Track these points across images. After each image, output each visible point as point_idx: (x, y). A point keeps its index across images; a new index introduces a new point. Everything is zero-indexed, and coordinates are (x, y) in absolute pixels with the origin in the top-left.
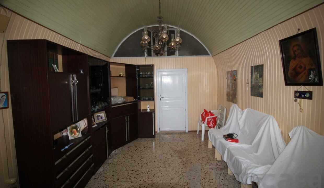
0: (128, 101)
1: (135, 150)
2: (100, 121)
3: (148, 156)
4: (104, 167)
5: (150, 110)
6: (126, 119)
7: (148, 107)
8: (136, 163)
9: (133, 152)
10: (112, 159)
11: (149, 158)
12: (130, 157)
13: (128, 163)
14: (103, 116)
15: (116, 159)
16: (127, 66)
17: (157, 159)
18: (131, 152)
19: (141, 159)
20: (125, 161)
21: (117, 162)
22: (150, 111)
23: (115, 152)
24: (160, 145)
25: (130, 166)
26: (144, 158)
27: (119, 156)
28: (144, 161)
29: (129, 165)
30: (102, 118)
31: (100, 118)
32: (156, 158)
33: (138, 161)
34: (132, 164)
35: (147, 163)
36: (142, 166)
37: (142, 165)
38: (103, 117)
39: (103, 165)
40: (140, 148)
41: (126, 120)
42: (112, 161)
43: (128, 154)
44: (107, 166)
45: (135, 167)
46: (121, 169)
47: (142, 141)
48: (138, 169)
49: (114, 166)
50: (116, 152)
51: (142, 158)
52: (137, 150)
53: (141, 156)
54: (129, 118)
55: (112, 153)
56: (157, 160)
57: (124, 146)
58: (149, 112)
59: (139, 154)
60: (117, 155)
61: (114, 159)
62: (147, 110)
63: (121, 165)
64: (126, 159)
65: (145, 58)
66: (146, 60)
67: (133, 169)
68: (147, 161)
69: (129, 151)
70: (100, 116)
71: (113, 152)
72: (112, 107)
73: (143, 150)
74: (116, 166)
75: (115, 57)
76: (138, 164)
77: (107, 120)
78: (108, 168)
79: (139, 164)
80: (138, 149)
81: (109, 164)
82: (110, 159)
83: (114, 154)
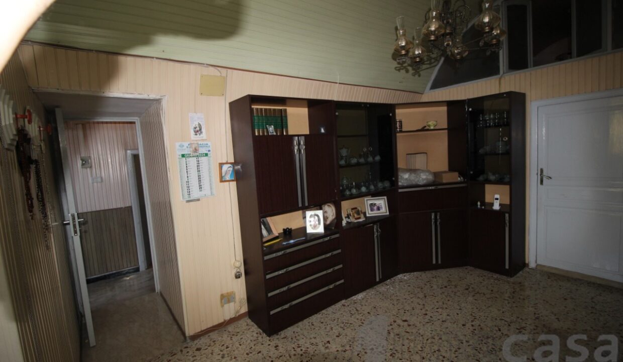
0: (444, 181)
1: (443, 287)
2: (375, 213)
3: (459, 308)
4: (367, 294)
5: (500, 205)
6: (433, 217)
7: (497, 199)
8: (423, 310)
9: (434, 290)
10: (388, 287)
11: (458, 314)
12: (421, 295)
13: (409, 304)
14: (381, 206)
15: (395, 290)
16: (451, 104)
17: (473, 323)
18: (432, 287)
19: (437, 308)
20: (406, 299)
21: (393, 294)
22: (500, 209)
23: (403, 277)
24: (509, 297)
25: (408, 311)
26: (446, 308)
27: (404, 286)
28: (441, 314)
29: (408, 307)
30: (379, 209)
31: (375, 208)
32: (472, 321)
33: (429, 310)
34: (413, 309)
35: (443, 321)
36: (428, 321)
37: (432, 319)
38: (382, 208)
39: (368, 291)
40: (456, 286)
41: (433, 221)
42: (386, 290)
43: (422, 289)
44: (372, 294)
45: (415, 318)
46: (388, 309)
47: (471, 275)
48: (418, 323)
49: (383, 299)
50: (405, 277)
51: (442, 308)
52: (446, 287)
53: (443, 303)
54: (440, 217)
55: (396, 277)
56: (473, 326)
57: (427, 272)
58: (496, 211)
59: (444, 296)
60: (401, 283)
61: (392, 288)
62: (492, 204)
63: (395, 303)
64: (412, 296)
65: (500, 79)
66: (502, 81)
67: (408, 319)
68: (448, 317)
69: (428, 284)
70: (375, 204)
71: (400, 276)
72: (400, 190)
73: (458, 294)
74: (385, 300)
75: (432, 90)
76: (426, 314)
77: (388, 213)
78: (371, 298)
79: (427, 316)
80: (448, 287)
81: (378, 293)
82: (387, 285)
83: (399, 279)
